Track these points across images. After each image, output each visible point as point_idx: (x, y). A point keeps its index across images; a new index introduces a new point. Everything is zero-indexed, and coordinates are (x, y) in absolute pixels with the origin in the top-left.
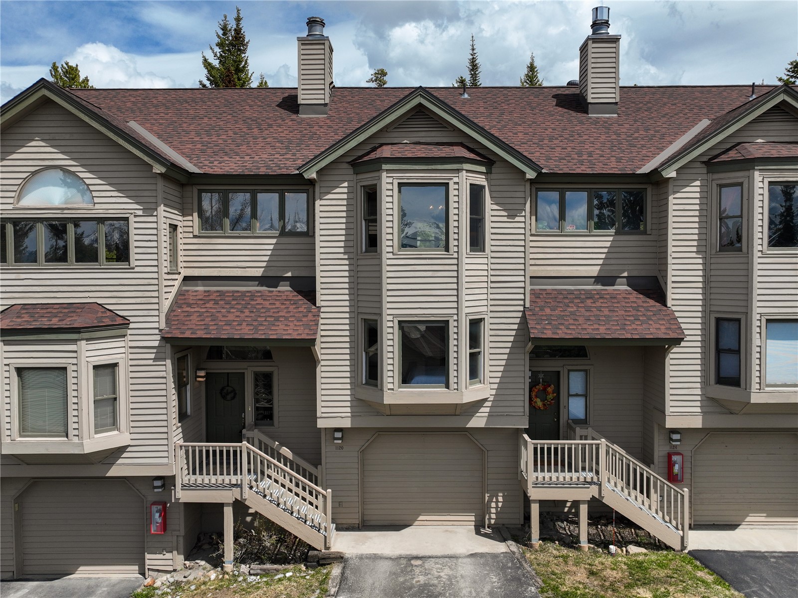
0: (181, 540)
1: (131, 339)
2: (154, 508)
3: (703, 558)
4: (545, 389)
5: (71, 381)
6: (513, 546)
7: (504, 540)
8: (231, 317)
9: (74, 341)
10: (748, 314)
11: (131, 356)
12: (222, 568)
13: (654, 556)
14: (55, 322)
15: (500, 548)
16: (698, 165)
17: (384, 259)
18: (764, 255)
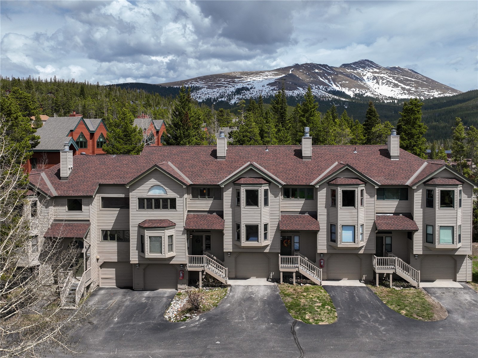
0: (187, 281)
1: (177, 228)
2: (180, 272)
3: (325, 287)
4: (287, 241)
5: (163, 240)
6: (276, 284)
7: (274, 282)
8: (201, 223)
9: (164, 230)
10: (337, 224)
11: (176, 233)
12: (199, 288)
13: (312, 286)
14: (158, 225)
15: (272, 284)
16: (326, 183)
17: (241, 209)
18: (341, 209)
